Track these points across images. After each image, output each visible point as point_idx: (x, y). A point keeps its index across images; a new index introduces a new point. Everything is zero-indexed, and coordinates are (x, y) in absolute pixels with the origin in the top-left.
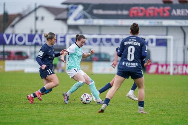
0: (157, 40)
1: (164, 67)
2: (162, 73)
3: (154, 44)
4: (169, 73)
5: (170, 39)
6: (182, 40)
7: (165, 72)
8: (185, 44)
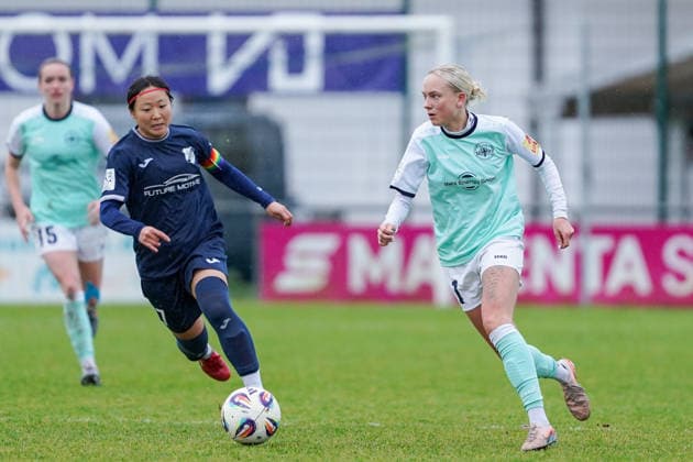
0: (335, 44)
1: (393, 252)
2: (376, 293)
3: (313, 75)
4: (425, 293)
5: (431, 34)
6: (522, 41)
7: (394, 284)
8: (539, 73)
